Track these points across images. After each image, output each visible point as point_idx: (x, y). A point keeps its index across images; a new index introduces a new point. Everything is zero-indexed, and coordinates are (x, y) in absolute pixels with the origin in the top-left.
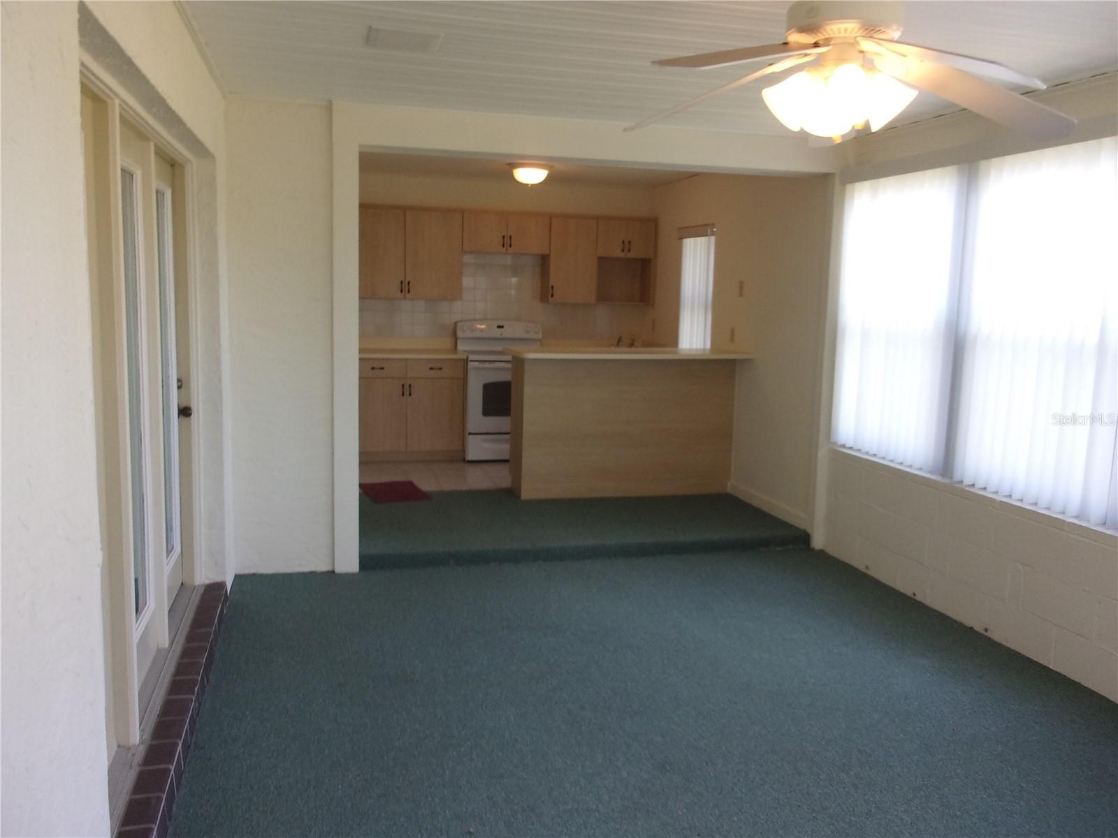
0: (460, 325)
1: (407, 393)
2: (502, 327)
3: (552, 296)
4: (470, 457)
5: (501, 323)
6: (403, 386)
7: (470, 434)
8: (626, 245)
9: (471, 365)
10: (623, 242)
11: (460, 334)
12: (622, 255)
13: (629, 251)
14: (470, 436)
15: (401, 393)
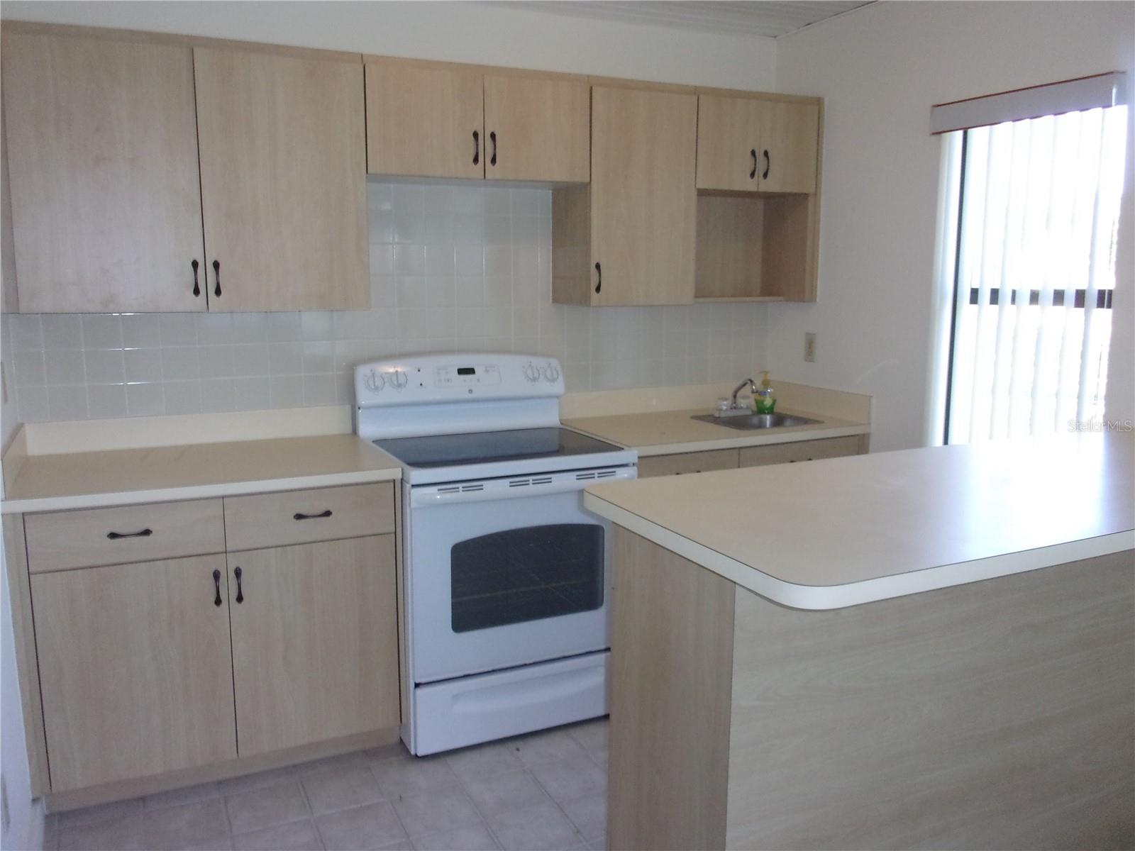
0: (362, 372)
1: (228, 591)
2: (470, 371)
3: (598, 289)
4: (423, 745)
5: (466, 362)
6: (216, 575)
7: (417, 685)
8: (761, 161)
9: (416, 497)
10: (753, 153)
11: (364, 397)
12: (751, 185)
13: (765, 175)
14: (419, 691)
15: (213, 598)
